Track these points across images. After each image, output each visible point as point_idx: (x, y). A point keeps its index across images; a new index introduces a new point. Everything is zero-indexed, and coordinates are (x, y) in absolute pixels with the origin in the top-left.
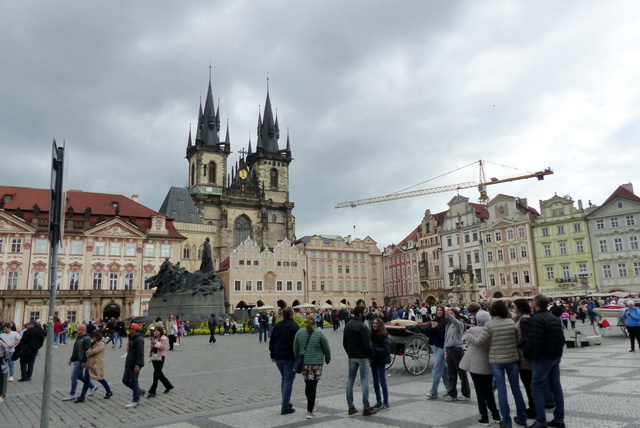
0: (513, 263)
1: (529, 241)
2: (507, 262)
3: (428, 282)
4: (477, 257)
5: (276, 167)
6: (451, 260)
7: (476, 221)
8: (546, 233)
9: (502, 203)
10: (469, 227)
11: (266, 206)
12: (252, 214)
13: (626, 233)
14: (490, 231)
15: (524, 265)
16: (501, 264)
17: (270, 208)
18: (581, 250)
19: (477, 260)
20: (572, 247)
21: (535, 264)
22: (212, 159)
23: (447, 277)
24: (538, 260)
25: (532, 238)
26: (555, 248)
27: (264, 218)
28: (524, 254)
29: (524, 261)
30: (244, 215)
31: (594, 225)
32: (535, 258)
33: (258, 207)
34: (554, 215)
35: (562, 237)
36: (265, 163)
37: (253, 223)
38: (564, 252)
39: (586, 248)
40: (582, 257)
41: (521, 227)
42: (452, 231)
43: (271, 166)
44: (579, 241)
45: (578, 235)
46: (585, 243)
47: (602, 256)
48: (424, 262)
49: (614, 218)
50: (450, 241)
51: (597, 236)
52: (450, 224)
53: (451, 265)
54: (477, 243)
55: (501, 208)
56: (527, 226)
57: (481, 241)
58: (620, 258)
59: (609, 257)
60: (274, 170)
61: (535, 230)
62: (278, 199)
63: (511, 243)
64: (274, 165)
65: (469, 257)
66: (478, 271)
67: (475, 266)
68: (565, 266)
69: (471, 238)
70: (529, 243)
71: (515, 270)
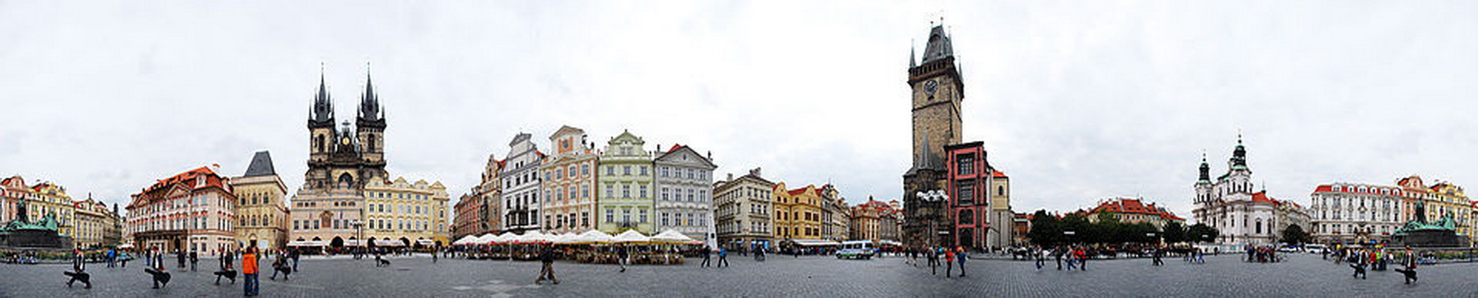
0: (572, 203)
1: (592, 178)
2: (566, 202)
3: (487, 224)
4: (534, 196)
5: (373, 133)
6: (509, 202)
7: (536, 158)
8: (611, 173)
9: (567, 137)
10: (529, 166)
11: (363, 165)
12: (352, 172)
13: (687, 184)
14: (550, 168)
15: (585, 205)
16: (560, 204)
17: (365, 166)
18: (643, 195)
19: (534, 201)
20: (635, 190)
21: (597, 205)
22: (321, 133)
23: (504, 219)
24: (600, 201)
25: (597, 176)
26: (618, 190)
27: (361, 174)
28: (586, 194)
29: (585, 201)
30: (346, 174)
31: (660, 171)
32: (597, 200)
33: (356, 166)
34: (623, 154)
35: (627, 178)
36: (364, 130)
37: (354, 179)
38: (626, 195)
39: (649, 194)
40: (643, 202)
41: (585, 163)
42: (512, 173)
43: (369, 133)
44: (643, 186)
45: (644, 178)
46: (649, 188)
47: (663, 204)
48: (486, 205)
49: (678, 167)
50: (508, 183)
51: (662, 183)
52: (510, 167)
53: (509, 207)
54: (537, 181)
55: (566, 141)
56: (592, 162)
57: (540, 180)
58: (679, 207)
59: (669, 205)
60: (371, 136)
61: (600, 167)
62: (374, 158)
63: (572, 181)
64: (371, 131)
65: (526, 198)
66: (534, 212)
67: (531, 207)
68: (627, 210)
69: (530, 177)
70: (593, 182)
71: (573, 211)
